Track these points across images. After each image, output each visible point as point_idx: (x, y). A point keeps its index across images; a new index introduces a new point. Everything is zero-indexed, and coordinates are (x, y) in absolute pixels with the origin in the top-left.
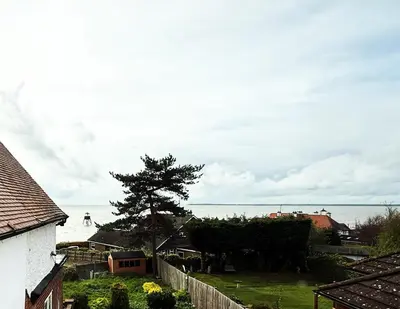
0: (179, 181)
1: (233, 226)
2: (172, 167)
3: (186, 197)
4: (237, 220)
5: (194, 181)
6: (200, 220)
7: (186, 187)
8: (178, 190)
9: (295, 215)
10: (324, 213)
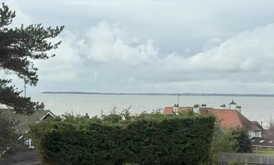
0: (22, 52)
1: (109, 129)
2: (9, 27)
3: (34, 81)
4: (116, 118)
5: (48, 53)
6: (58, 119)
7: (33, 63)
8: (20, 67)
9: (196, 111)
10: (233, 107)
